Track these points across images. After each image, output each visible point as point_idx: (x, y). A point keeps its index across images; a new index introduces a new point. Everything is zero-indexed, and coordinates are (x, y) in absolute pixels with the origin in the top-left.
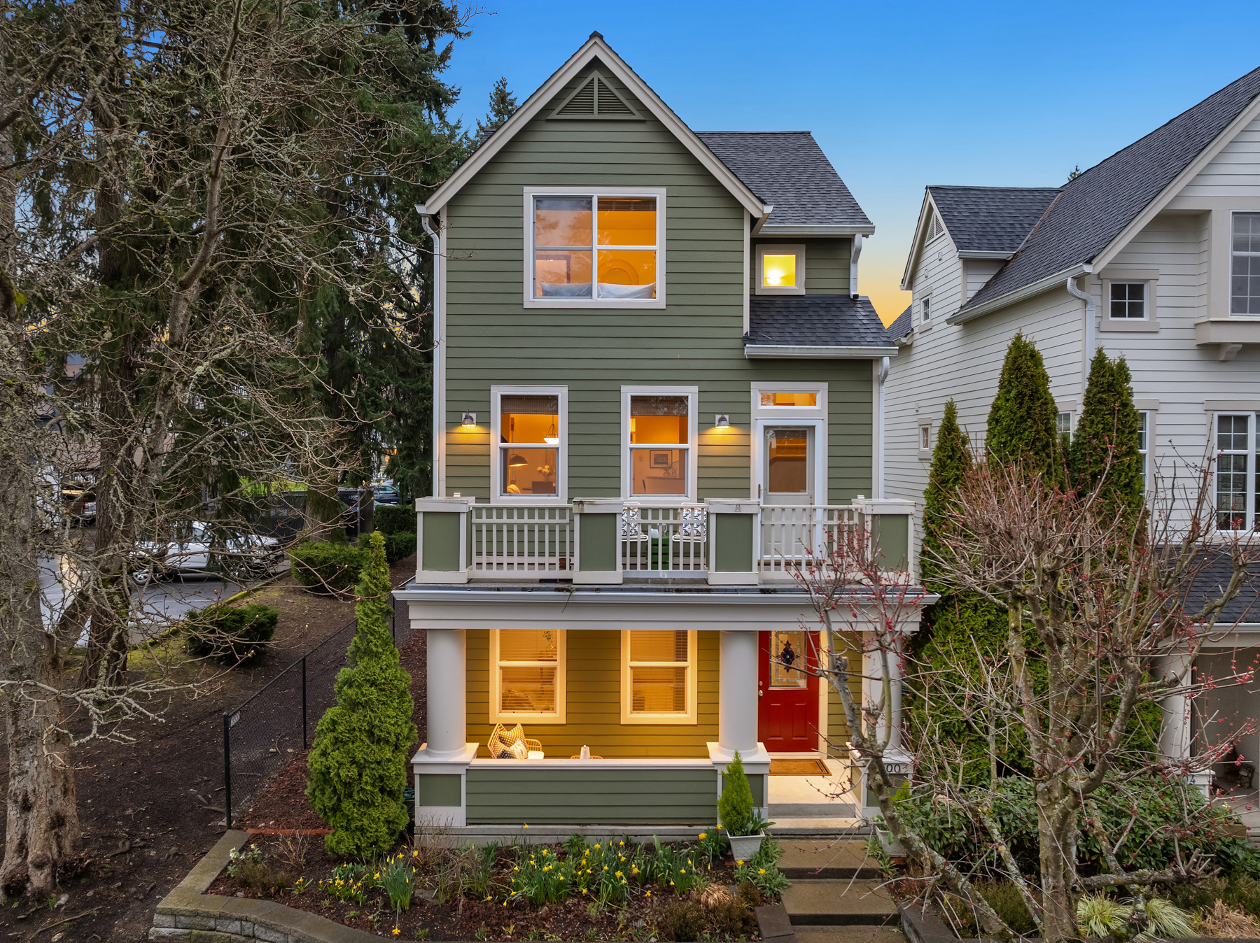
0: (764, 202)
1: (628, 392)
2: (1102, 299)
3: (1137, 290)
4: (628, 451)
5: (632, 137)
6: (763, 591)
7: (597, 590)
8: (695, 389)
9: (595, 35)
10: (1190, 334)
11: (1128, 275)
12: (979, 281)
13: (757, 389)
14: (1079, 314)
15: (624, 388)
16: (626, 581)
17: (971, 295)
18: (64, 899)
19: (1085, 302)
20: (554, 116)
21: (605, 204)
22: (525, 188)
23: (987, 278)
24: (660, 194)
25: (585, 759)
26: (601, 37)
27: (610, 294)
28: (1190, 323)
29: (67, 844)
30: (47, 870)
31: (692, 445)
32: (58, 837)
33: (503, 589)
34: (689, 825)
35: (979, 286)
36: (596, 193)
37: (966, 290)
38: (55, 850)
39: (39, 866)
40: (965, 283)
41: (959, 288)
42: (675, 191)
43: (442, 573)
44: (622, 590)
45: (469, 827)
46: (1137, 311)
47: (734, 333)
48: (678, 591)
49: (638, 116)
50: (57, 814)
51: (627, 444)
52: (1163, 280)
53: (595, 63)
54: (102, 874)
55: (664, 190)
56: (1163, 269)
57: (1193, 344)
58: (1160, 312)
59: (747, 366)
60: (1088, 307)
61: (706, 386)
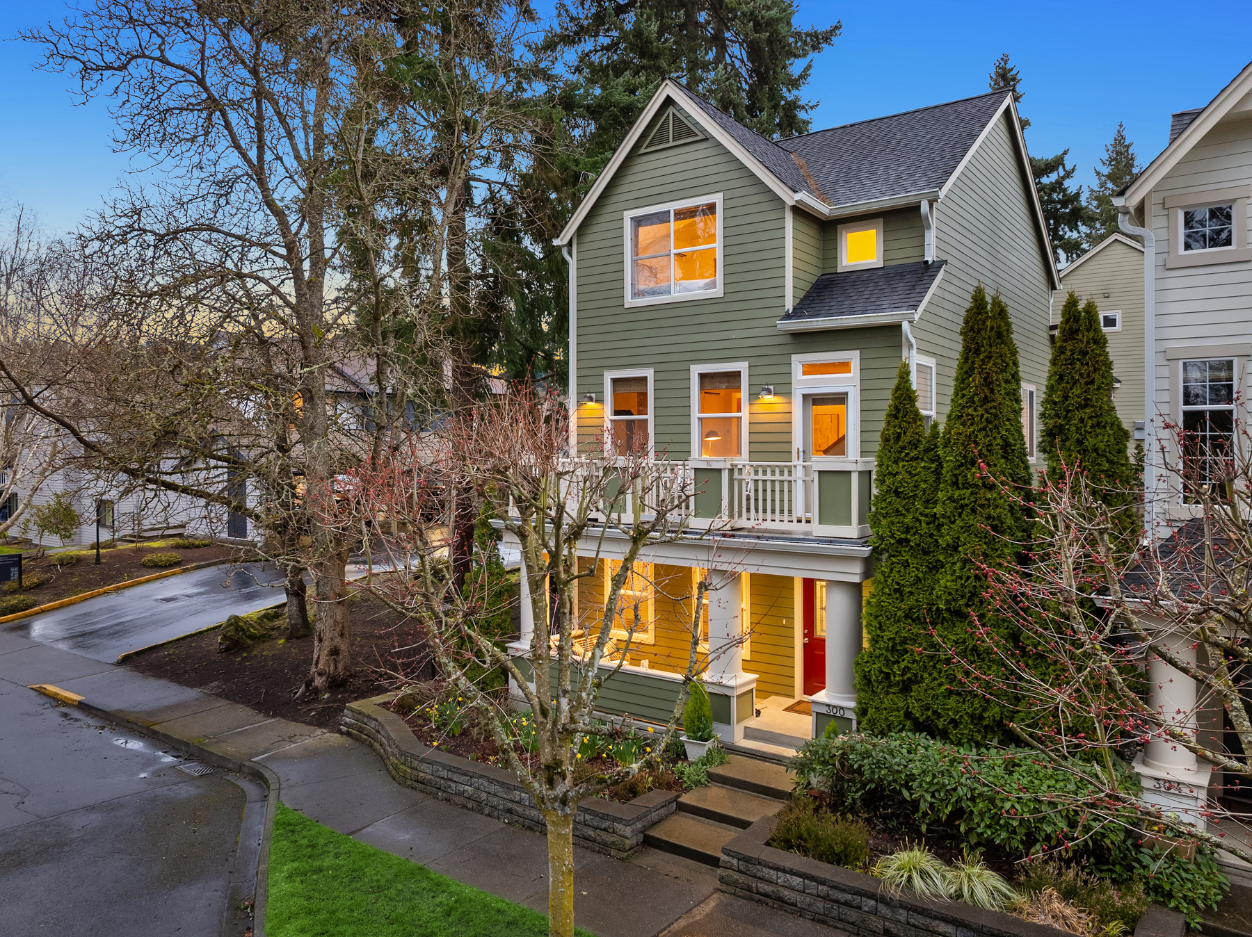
1: (696, 370)
3: (1221, 214)
4: (697, 420)
6: (724, 535)
8: (746, 364)
13: (798, 362)
15: (693, 367)
18: (327, 696)
20: (642, 150)
21: (679, 215)
22: (625, 213)
24: (718, 199)
27: (687, 290)
29: (340, 666)
30: (324, 678)
31: (745, 414)
32: (335, 662)
36: (672, 207)
38: (332, 668)
39: (320, 674)
42: (730, 194)
47: (779, 312)
50: (335, 647)
51: (695, 413)
53: (668, 101)
54: (352, 688)
55: (721, 195)
59: (788, 339)
61: (755, 361)
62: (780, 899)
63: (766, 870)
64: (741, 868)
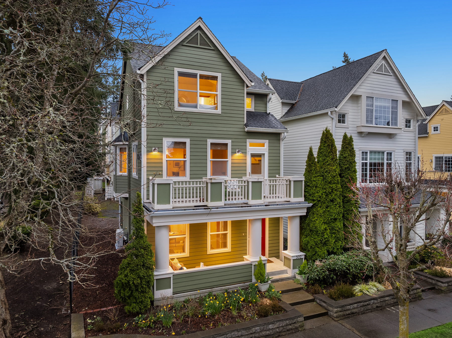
0: (251, 81)
1: (210, 141)
2: (336, 118)
3: (344, 116)
4: (210, 161)
5: (210, 55)
6: (266, 205)
7: (217, 208)
8: (230, 141)
9: (200, 18)
10: (355, 129)
11: (343, 112)
12: (286, 109)
13: (248, 142)
14: (330, 122)
15: (208, 140)
16: (225, 205)
17: (284, 113)
19: (333, 119)
20: (185, 44)
21: (202, 77)
22: (175, 68)
23: (288, 109)
24: (219, 75)
25: (202, 267)
26: (202, 19)
28: (356, 126)
31: (229, 159)
33: (186, 210)
34: (244, 283)
35: (286, 111)
36: (199, 72)
37: (282, 112)
38: (4, 335)
40: (282, 110)
41: (280, 111)
42: (224, 75)
43: (164, 205)
44: (225, 208)
45: (174, 295)
46: (344, 122)
47: (242, 123)
48: (242, 207)
49: (212, 48)
51: (209, 159)
52: (350, 114)
53: (199, 28)
55: (220, 74)
56: (350, 111)
57: (356, 132)
58: (349, 123)
59: (246, 134)
60: (333, 120)
61: (234, 140)
62: (353, 313)
63: (347, 307)
64: (341, 310)
